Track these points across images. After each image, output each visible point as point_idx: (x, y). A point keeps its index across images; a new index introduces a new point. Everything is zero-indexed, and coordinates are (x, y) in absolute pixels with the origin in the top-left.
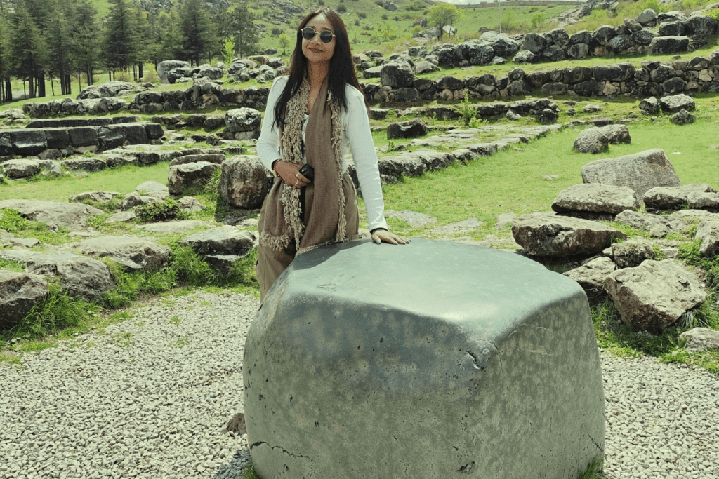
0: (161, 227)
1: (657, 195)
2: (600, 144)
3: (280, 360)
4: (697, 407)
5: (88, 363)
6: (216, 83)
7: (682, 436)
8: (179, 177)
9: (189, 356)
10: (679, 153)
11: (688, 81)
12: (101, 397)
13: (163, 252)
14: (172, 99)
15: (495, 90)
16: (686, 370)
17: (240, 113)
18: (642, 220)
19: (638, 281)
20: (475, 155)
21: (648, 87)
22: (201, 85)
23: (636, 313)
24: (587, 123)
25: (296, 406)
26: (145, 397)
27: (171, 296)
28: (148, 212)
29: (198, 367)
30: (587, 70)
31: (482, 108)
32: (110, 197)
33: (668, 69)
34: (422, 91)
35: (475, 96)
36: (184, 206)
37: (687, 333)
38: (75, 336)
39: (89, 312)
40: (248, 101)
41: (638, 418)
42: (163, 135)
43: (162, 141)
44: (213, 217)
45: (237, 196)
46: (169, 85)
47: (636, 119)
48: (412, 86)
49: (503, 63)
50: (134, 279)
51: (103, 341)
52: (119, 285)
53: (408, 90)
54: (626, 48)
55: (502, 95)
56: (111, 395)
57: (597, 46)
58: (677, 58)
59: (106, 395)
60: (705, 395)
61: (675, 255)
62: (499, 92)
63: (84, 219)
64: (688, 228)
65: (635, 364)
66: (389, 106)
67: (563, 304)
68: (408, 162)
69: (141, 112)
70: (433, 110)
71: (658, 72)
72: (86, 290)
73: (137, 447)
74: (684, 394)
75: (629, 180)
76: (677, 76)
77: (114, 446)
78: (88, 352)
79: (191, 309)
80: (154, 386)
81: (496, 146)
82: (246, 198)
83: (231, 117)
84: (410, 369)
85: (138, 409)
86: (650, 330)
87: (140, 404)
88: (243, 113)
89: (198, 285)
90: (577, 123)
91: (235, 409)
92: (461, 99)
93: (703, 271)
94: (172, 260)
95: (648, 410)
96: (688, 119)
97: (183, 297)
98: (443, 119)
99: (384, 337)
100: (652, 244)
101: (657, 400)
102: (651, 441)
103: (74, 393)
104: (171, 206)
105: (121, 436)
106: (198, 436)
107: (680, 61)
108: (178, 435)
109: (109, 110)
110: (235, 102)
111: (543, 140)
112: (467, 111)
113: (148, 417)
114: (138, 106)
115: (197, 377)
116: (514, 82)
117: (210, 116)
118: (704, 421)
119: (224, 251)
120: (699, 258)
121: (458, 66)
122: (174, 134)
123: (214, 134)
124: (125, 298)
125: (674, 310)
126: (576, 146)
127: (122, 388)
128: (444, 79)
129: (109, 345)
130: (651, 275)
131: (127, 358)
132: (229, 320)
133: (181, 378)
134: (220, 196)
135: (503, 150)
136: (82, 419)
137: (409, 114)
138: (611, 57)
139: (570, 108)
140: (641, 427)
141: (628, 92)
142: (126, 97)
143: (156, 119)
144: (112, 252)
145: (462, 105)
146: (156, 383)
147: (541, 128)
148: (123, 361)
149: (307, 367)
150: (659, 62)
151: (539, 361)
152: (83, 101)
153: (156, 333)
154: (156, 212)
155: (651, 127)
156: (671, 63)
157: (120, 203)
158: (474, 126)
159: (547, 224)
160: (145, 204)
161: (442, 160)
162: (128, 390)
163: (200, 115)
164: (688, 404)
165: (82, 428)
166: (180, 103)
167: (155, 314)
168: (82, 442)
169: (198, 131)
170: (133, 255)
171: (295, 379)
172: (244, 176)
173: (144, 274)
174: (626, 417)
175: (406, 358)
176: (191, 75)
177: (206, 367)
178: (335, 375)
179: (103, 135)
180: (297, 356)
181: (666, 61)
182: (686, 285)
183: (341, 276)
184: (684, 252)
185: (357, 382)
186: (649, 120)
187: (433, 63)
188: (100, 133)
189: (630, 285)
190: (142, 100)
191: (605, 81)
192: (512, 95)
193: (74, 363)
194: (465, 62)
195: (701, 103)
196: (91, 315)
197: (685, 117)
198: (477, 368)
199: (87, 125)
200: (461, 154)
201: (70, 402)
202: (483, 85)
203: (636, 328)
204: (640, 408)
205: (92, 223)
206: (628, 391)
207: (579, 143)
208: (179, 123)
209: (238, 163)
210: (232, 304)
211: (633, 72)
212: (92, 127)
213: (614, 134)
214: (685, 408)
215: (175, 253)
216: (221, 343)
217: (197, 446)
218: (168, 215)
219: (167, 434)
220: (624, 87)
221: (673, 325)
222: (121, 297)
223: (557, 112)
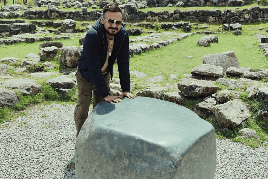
0: (37, 75)
1: (231, 71)
2: (207, 43)
3: (91, 155)
4: (246, 162)
5: (9, 135)
6: (58, 8)
7: (240, 174)
8: (44, 53)
9: (50, 133)
10: (236, 48)
11: (240, 18)
12: (15, 152)
13: (38, 87)
14: (39, 14)
15: (168, 17)
16: (241, 145)
17: (67, 22)
18: (227, 82)
19: (225, 110)
20: (161, 46)
21: (226, 19)
22: (51, 9)
23: (224, 122)
24: (202, 33)
25: (97, 173)
26: (33, 152)
27: (42, 105)
28: (32, 68)
29: (54, 138)
30: (204, 11)
31: (163, 24)
32: (15, 61)
33: (234, 13)
34: (140, 16)
35: (160, 20)
36: (46, 66)
37: (242, 130)
38: (3, 123)
39: (9, 112)
40: (71, 16)
41: (224, 166)
42: (36, 29)
43: (36, 31)
44: (58, 71)
45: (68, 62)
46: (38, 7)
47: (220, 32)
48: (136, 14)
49: (172, 6)
50: (27, 98)
51: (15, 125)
52: (21, 101)
53: (135, 16)
54: (219, 3)
55: (171, 20)
56: (19, 151)
57: (208, 1)
58: (237, 8)
59: (17, 151)
60: (248, 157)
61: (238, 97)
62: (170, 18)
63: (5, 70)
64: (244, 87)
65: (222, 142)
66: (127, 22)
67: (207, 136)
68: (136, 49)
69: (27, 18)
70: (144, 24)
71: (230, 14)
72: (7, 103)
73: (31, 176)
74: (240, 156)
75: (221, 63)
76: (237, 16)
77: (21, 175)
78: (9, 130)
79: (51, 111)
80: (36, 147)
81: (168, 42)
82: (71, 64)
83: (64, 23)
84: (145, 165)
85: (31, 158)
86: (228, 128)
87: (31, 155)
88: (68, 21)
89: (53, 100)
90: (198, 33)
91: (70, 158)
92: (155, 20)
93: (249, 105)
94: (42, 90)
95: (228, 163)
96: (239, 33)
97: (47, 105)
98: (148, 28)
99: (135, 151)
100: (230, 92)
101: (231, 159)
102: (229, 176)
103: (4, 150)
104: (41, 66)
105: (24, 171)
106: (56, 170)
107: (239, 10)
108: (47, 170)
109: (14, 17)
110: (65, 16)
111: (186, 39)
112: (157, 26)
113: (35, 162)
114: (26, 16)
115: (54, 143)
116: (176, 15)
117: (55, 22)
118: (248, 168)
119: (64, 87)
120: (247, 99)
121: (155, 6)
122: (41, 28)
123: (56, 29)
124: (23, 106)
125: (238, 121)
126: (198, 43)
127: (24, 148)
128: (149, 12)
129: (18, 127)
130: (230, 107)
131: (25, 134)
132: (66, 117)
133: (48, 144)
134: (61, 62)
135: (171, 44)
136: (8, 162)
137: (135, 25)
138: (213, 7)
139: (196, 26)
140: (225, 170)
141: (218, 21)
142: (20, 12)
143: (33, 22)
144: (17, 87)
145: (155, 23)
146: (37, 146)
147: (185, 34)
148: (24, 135)
149: (103, 159)
150: (231, 10)
151: (196, 159)
152: (3, 12)
153: (37, 122)
154: (35, 68)
155: (225, 35)
156: (235, 10)
157: (20, 64)
158: (160, 32)
159: (192, 84)
160: (30, 64)
161: (148, 48)
162: (26, 149)
163: (51, 21)
164: (242, 161)
165: (8, 167)
166: (43, 15)
167: (36, 113)
168: (8, 173)
169: (50, 28)
170: (26, 88)
171: (97, 163)
172: (71, 55)
173: (31, 96)
174: (220, 165)
175: (145, 160)
176: (47, 4)
177: (58, 139)
178: (114, 164)
179: (12, 28)
180: (98, 154)
181: (233, 9)
182: (243, 111)
183: (117, 119)
184: (242, 96)
185: (123, 168)
186: (225, 33)
187: (145, 4)
188: (10, 27)
189: (223, 111)
190: (27, 13)
191: (210, 16)
192: (174, 20)
193: (4, 135)
194: (157, 5)
195: (244, 27)
196: (10, 113)
197: (238, 33)
198: (174, 167)
199: (4, 23)
200: (155, 46)
201: (3, 154)
202: (164, 15)
203: (223, 127)
204: (225, 162)
205: (8, 72)
206: (220, 154)
207: (199, 42)
208: (42, 24)
209: (68, 49)
210: (67, 109)
211: (221, 13)
212: (7, 25)
213: (213, 39)
214: (241, 162)
215: (43, 87)
216: (63, 127)
217: (55, 175)
218: (40, 69)
219: (43, 170)
220: (217, 19)
221: (237, 127)
222: (22, 106)
223: (191, 28)
